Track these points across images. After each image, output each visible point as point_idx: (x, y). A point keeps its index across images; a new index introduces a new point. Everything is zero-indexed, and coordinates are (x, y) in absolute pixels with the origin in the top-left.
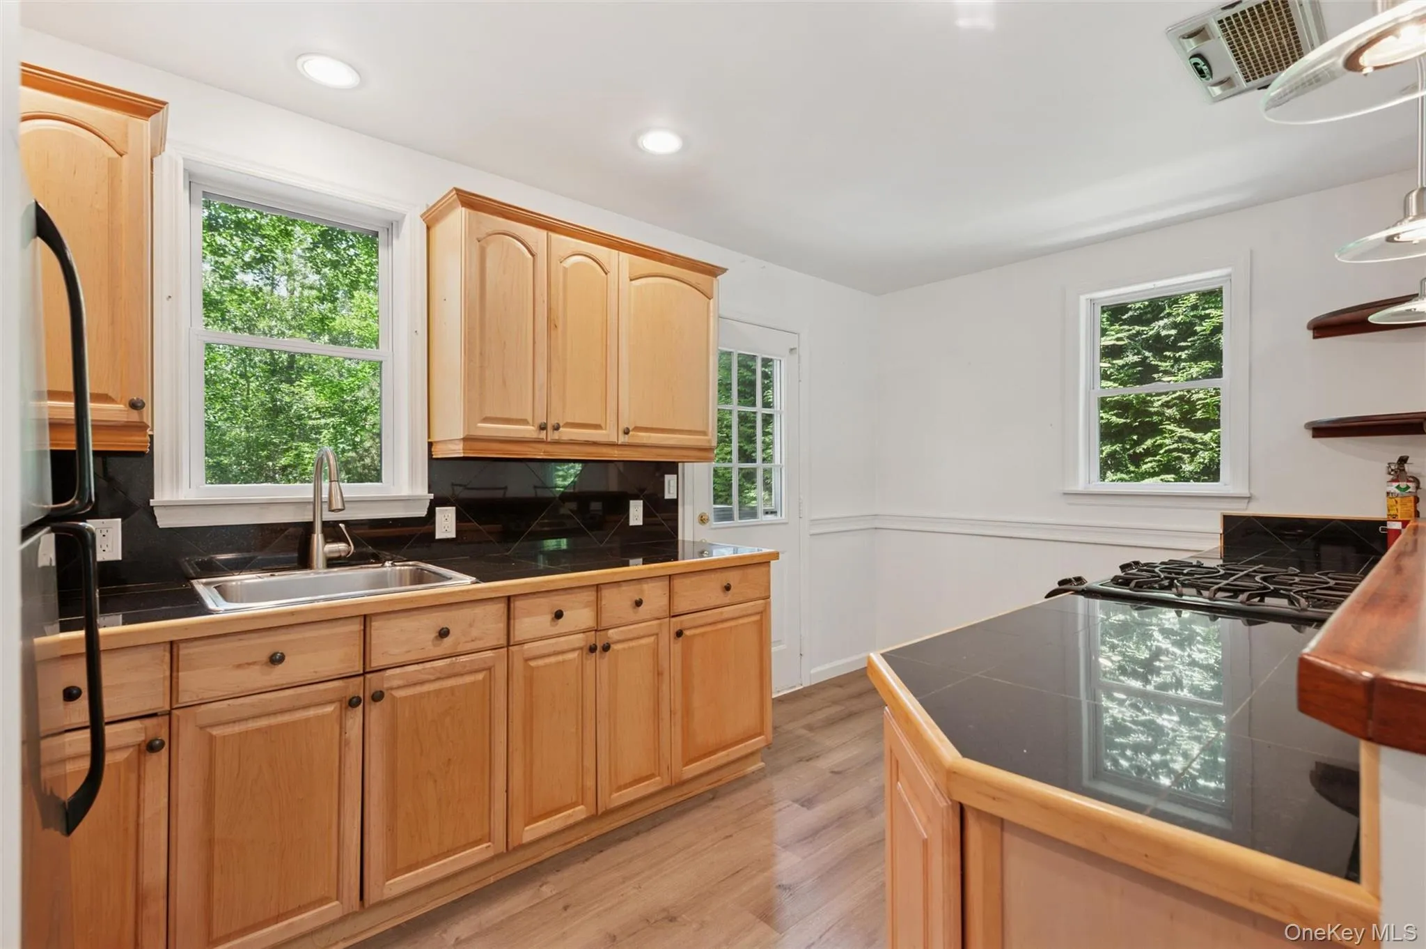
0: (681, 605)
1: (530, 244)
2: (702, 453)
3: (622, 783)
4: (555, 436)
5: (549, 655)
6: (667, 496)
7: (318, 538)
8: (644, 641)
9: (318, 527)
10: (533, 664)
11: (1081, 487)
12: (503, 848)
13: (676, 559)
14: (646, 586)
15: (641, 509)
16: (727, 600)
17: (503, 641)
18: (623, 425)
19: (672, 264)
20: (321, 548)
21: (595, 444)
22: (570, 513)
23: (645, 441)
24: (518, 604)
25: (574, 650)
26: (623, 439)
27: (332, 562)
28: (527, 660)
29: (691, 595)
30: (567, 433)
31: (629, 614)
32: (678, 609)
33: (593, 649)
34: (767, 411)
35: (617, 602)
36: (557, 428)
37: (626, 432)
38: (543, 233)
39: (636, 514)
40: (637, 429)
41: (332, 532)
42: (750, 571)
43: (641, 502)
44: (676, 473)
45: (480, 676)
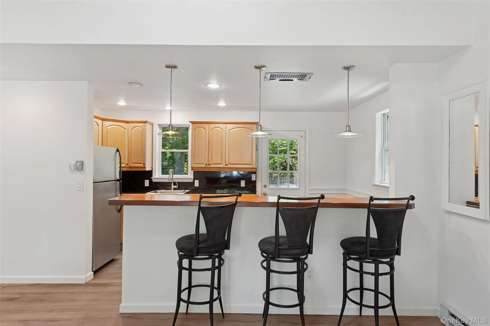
1: (205, 128)
4: (210, 166)
6: (253, 180)
7: (172, 185)
9: (172, 183)
11: (376, 183)
15: (244, 183)
20: (173, 186)
21: (219, 168)
27: (175, 189)
34: (293, 155)
38: (208, 125)
41: (175, 184)
43: (244, 181)
44: (256, 173)
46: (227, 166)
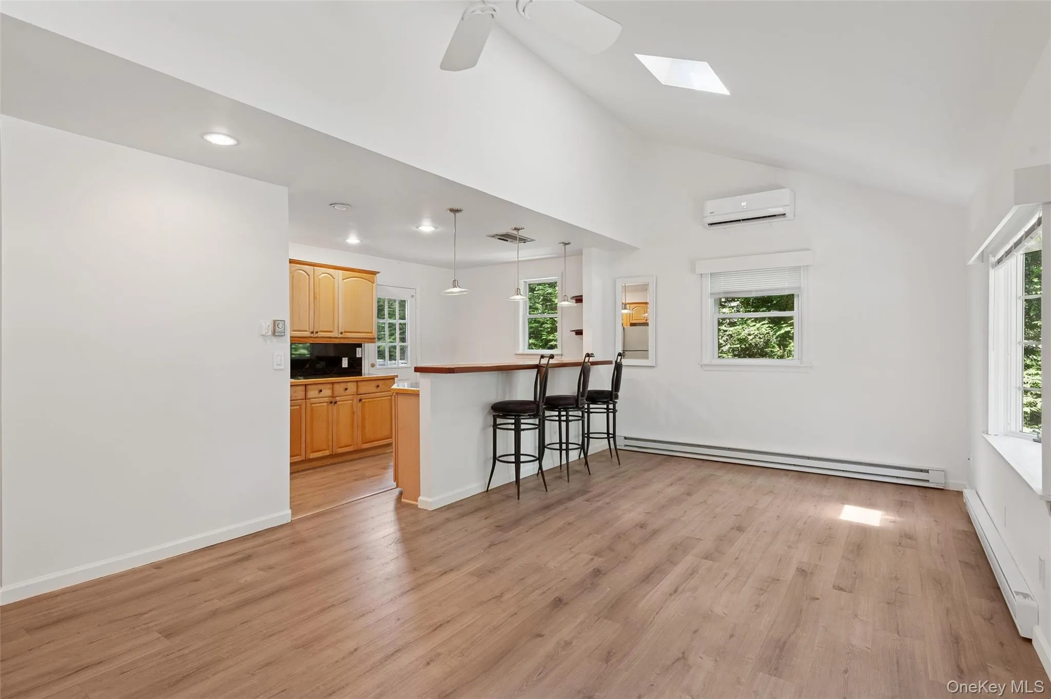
0: (361, 391)
1: (308, 272)
2: (372, 340)
3: (341, 446)
4: (317, 335)
5: (318, 403)
6: (357, 356)
8: (349, 402)
10: (313, 405)
11: (520, 352)
12: (304, 459)
13: (361, 376)
14: (349, 384)
15: (347, 361)
16: (378, 391)
17: (304, 398)
18: (340, 331)
19: (359, 272)
21: (330, 338)
22: (320, 362)
23: (348, 336)
24: (309, 387)
25: (325, 402)
26: (340, 336)
28: (311, 404)
29: (364, 388)
30: (320, 334)
31: (343, 393)
32: (359, 393)
33: (331, 402)
34: (402, 321)
35: (339, 389)
36: (317, 333)
37: (341, 333)
38: (312, 267)
39: (345, 363)
40: (345, 332)
42: (386, 381)
43: (347, 358)
44: (361, 347)
45: (298, 407)
46: (341, 336)
